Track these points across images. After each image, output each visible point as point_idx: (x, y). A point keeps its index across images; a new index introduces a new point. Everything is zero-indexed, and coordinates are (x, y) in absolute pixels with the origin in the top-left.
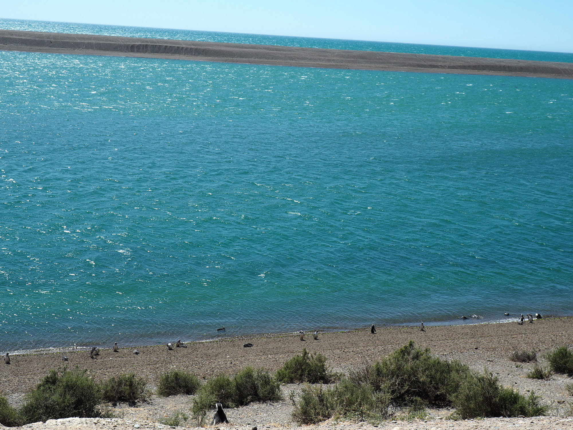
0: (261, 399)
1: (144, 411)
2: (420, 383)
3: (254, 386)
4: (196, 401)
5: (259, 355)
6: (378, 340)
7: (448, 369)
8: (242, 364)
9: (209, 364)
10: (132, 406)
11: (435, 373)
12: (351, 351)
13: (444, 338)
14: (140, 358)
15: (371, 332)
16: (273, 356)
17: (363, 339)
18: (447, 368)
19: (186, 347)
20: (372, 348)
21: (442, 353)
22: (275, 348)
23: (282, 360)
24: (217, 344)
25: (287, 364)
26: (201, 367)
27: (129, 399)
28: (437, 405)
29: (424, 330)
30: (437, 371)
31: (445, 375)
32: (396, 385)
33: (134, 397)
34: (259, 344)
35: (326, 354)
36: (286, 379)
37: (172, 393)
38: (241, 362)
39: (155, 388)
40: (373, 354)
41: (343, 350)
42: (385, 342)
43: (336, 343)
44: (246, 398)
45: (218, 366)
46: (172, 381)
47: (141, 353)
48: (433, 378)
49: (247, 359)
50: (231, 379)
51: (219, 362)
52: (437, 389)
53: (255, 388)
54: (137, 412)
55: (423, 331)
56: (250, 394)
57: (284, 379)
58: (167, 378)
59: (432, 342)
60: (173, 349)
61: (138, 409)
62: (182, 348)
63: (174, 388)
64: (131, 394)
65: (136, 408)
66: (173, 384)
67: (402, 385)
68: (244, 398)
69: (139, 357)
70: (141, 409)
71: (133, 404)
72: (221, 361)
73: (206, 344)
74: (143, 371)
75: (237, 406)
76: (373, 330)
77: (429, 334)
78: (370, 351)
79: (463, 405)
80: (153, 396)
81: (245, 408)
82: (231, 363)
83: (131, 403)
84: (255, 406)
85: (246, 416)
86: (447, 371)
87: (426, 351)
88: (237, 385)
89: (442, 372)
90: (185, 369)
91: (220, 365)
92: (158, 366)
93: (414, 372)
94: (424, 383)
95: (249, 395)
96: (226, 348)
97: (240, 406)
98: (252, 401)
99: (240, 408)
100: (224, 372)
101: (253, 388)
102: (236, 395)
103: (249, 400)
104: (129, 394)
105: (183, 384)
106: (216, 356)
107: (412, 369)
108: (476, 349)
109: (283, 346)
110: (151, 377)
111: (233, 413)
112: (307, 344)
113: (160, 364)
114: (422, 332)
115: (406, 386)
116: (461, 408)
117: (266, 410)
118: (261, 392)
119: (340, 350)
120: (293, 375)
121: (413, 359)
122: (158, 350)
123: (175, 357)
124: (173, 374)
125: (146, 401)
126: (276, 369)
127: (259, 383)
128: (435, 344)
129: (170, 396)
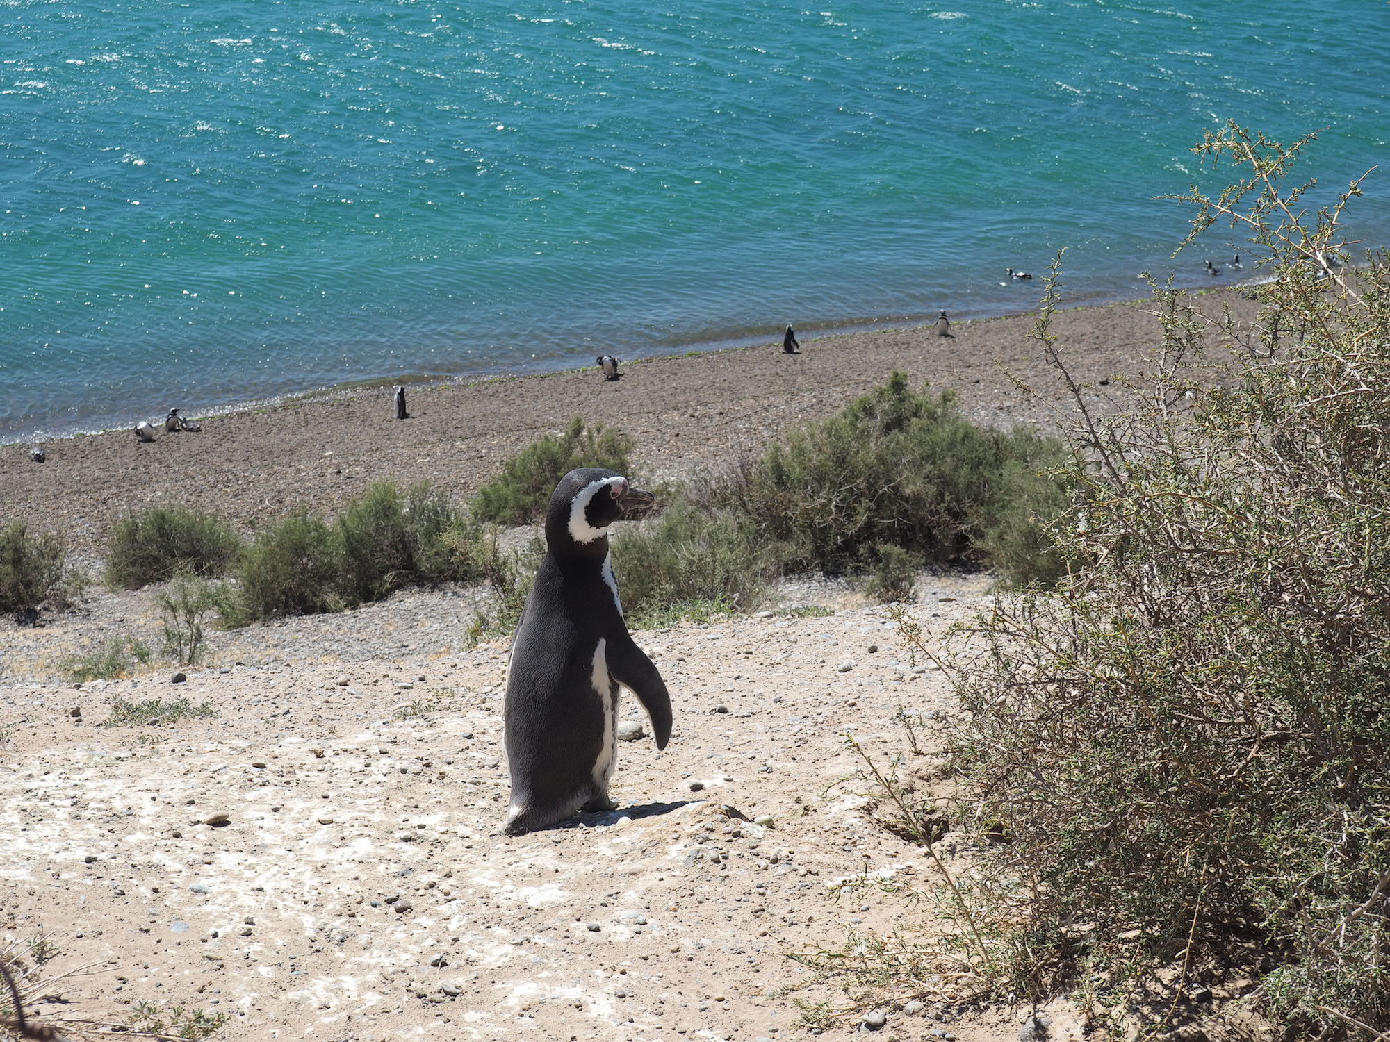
0: (427, 579)
1: (65, 637)
2: (907, 500)
3: (402, 541)
4: (168, 602)
5: (426, 442)
6: (803, 372)
7: (995, 455)
8: (373, 475)
9: (267, 480)
10: (27, 624)
11: (955, 470)
12: (714, 412)
13: (1009, 353)
14: (52, 474)
15: (782, 350)
16: (471, 442)
17: (757, 372)
18: (994, 451)
19: (199, 430)
20: (780, 401)
21: (998, 404)
22: (479, 416)
23: (496, 455)
24: (297, 413)
25: (511, 466)
26: (244, 490)
27: (15, 604)
28: (963, 564)
29: (949, 332)
30: (960, 461)
31: (986, 473)
32: (830, 513)
33: (32, 596)
34: (428, 407)
35: (636, 429)
36: (507, 513)
37: (151, 578)
38: (369, 469)
39: (100, 565)
40: (784, 418)
41: (690, 411)
42: (824, 379)
43: (671, 391)
44: (381, 579)
45: (296, 485)
46: (149, 540)
47: (55, 458)
48: (948, 484)
49: (389, 457)
50: (330, 523)
51: (299, 471)
52: (958, 515)
53: (405, 548)
54: (43, 641)
55: (946, 335)
56: (393, 566)
57: (502, 514)
58: (132, 532)
59: (969, 370)
60: (155, 437)
61: (45, 631)
62: (183, 434)
63: (157, 560)
64: (21, 587)
65: (38, 631)
66: (153, 549)
67: (848, 510)
68: (371, 578)
69: (46, 470)
70: (56, 631)
71: (28, 617)
72: (306, 469)
73: (262, 417)
74: (60, 512)
75: (353, 606)
76: (790, 345)
77: (966, 346)
78: (773, 411)
79: (1019, 561)
80: (93, 589)
81: (376, 608)
82: (339, 472)
83: (21, 614)
84: (409, 600)
85: (378, 632)
86: (991, 459)
87: (945, 399)
88: (348, 539)
89: (976, 464)
90: (193, 498)
91: (302, 481)
92: (105, 494)
93: (886, 466)
94: (917, 500)
95: (386, 569)
96: (325, 425)
97: (362, 605)
98: (399, 586)
99: (364, 610)
100: (314, 503)
101: (400, 546)
102: (348, 572)
103: (388, 586)
104: (14, 588)
105: (185, 547)
106: (293, 451)
107: (881, 459)
108: (1104, 383)
109: (505, 410)
110: (83, 529)
111: (339, 627)
112: (581, 398)
113: (114, 490)
114: (943, 340)
115: (862, 511)
116: (1012, 570)
117: (441, 612)
118: (424, 559)
119: (681, 411)
120: (529, 499)
121: (888, 428)
122: (107, 444)
123: (160, 463)
124: (151, 516)
125: (68, 606)
126: (480, 481)
127: (416, 529)
128: (979, 377)
129: (146, 587)
